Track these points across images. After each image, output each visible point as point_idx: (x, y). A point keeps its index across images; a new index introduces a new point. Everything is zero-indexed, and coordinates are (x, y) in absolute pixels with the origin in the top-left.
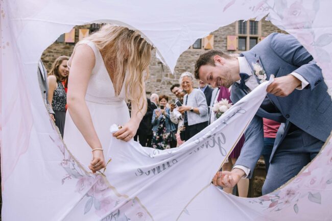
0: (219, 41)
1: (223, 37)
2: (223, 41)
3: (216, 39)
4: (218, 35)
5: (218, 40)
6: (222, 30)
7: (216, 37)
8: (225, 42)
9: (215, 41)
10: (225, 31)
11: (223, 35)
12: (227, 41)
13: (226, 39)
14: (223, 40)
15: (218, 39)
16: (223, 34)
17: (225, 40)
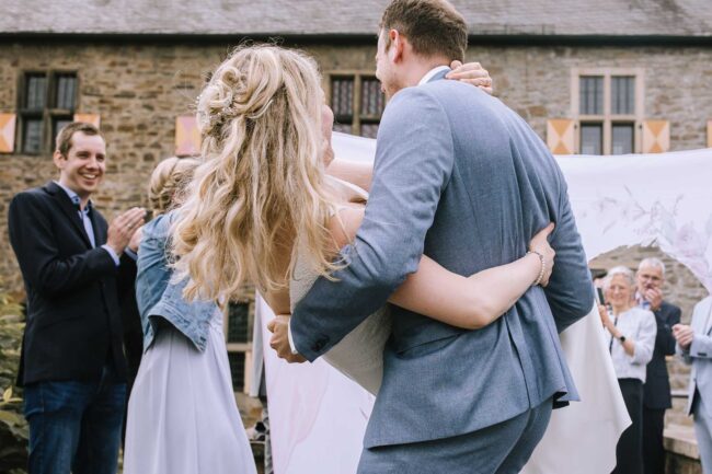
0: (685, 138)
1: (697, 125)
2: (696, 137)
3: (676, 132)
4: (680, 121)
5: (681, 135)
6: (692, 108)
7: (675, 125)
8: (701, 140)
9: (673, 138)
10: (701, 109)
11: (696, 120)
12: (706, 137)
13: (705, 129)
14: (695, 133)
15: (682, 131)
16: (695, 117)
17: (702, 134)
